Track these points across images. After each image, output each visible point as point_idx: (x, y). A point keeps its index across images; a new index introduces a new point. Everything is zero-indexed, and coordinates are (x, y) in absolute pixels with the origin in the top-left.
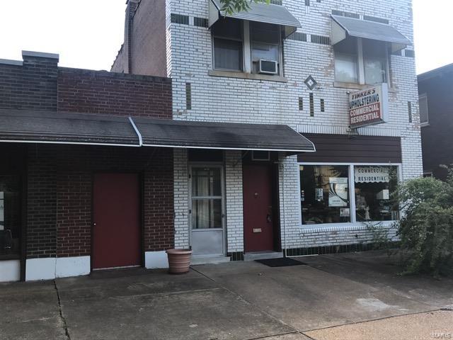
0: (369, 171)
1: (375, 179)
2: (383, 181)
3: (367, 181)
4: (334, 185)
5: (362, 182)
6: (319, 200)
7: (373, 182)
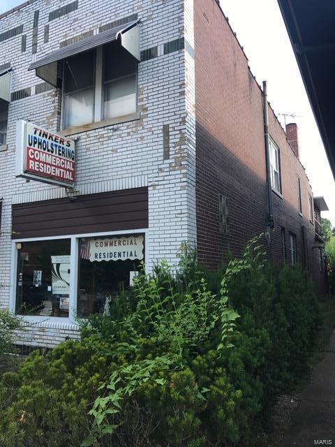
0: (111, 244)
1: (120, 255)
2: (132, 258)
3: (107, 259)
4: (58, 265)
5: (99, 260)
6: (37, 285)
7: (115, 259)
